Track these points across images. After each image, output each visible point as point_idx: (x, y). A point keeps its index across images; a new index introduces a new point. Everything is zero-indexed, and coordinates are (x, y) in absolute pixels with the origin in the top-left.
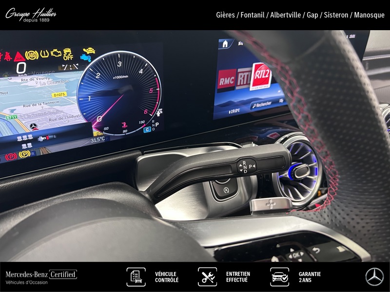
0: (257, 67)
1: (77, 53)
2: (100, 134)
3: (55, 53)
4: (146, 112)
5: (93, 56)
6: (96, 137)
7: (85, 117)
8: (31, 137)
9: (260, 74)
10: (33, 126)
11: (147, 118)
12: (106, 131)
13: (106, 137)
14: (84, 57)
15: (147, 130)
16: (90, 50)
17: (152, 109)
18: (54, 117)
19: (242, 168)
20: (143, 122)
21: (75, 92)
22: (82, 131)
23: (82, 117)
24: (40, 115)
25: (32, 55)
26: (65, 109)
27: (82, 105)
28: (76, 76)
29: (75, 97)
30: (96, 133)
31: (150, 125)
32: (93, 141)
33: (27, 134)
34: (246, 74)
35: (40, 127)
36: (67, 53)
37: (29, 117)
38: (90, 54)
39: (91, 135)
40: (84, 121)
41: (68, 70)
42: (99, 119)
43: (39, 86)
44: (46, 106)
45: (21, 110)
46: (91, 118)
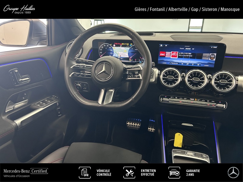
0: (172, 53)
1: (129, 44)
3: (126, 44)
8: (120, 58)
9: (174, 54)
10: (120, 56)
11: (140, 59)
13: (132, 61)
14: (130, 45)
16: (132, 44)
18: (124, 55)
21: (128, 51)
22: (128, 59)
25: (123, 44)
26: (126, 54)
27: (129, 54)
28: (129, 48)
30: (130, 60)
31: (141, 61)
32: (129, 62)
34: (169, 54)
35: (121, 56)
39: (129, 60)
40: (128, 57)
41: (127, 47)
43: (123, 49)
44: (123, 53)
45: (119, 53)
46: (130, 57)
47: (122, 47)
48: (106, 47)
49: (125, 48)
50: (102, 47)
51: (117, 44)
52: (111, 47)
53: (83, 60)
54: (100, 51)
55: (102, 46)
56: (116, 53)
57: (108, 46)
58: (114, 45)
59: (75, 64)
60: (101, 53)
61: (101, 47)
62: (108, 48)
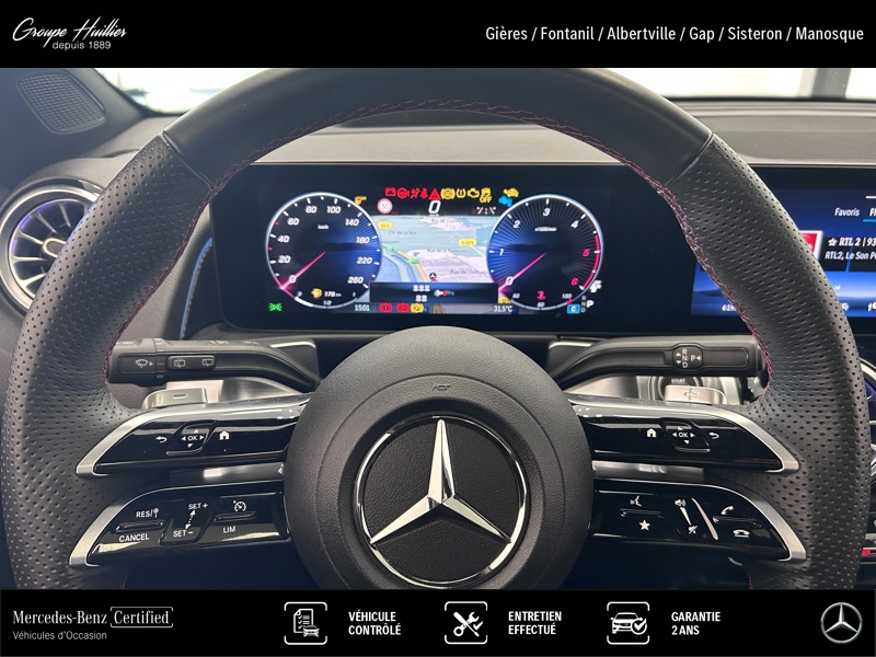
1: (497, 194)
2: (507, 301)
3: (473, 193)
4: (574, 282)
5: (515, 200)
6: (501, 305)
7: (493, 276)
8: (427, 289)
10: (433, 276)
11: (575, 291)
12: (515, 300)
13: (515, 307)
14: (503, 201)
15: (573, 309)
16: (513, 193)
17: (585, 279)
18: (457, 268)
19: (680, 358)
20: (568, 296)
21: (486, 241)
22: (485, 293)
23: (488, 274)
24: (442, 264)
25: (448, 194)
26: (471, 260)
27: (492, 259)
28: (492, 222)
29: (485, 249)
30: (502, 298)
31: (579, 302)
32: (497, 310)
33: (424, 284)
35: (440, 279)
36: (486, 195)
37: (431, 263)
38: (513, 198)
39: (494, 301)
40: (490, 281)
41: (483, 214)
42: (510, 281)
43: (448, 229)
44: (450, 255)
45: (424, 255)
46: (498, 278)
47: (441, 213)
48: (322, 216)
49: (467, 224)
50: (294, 222)
51: (403, 194)
52: (364, 220)
53: (166, 356)
54: (278, 249)
55: (293, 212)
56: (403, 259)
57: (336, 210)
58: (385, 205)
59: (121, 412)
60: (285, 259)
61: (283, 219)
62: (336, 222)
